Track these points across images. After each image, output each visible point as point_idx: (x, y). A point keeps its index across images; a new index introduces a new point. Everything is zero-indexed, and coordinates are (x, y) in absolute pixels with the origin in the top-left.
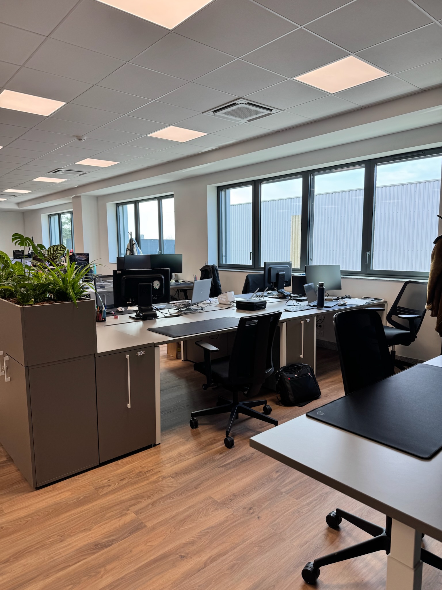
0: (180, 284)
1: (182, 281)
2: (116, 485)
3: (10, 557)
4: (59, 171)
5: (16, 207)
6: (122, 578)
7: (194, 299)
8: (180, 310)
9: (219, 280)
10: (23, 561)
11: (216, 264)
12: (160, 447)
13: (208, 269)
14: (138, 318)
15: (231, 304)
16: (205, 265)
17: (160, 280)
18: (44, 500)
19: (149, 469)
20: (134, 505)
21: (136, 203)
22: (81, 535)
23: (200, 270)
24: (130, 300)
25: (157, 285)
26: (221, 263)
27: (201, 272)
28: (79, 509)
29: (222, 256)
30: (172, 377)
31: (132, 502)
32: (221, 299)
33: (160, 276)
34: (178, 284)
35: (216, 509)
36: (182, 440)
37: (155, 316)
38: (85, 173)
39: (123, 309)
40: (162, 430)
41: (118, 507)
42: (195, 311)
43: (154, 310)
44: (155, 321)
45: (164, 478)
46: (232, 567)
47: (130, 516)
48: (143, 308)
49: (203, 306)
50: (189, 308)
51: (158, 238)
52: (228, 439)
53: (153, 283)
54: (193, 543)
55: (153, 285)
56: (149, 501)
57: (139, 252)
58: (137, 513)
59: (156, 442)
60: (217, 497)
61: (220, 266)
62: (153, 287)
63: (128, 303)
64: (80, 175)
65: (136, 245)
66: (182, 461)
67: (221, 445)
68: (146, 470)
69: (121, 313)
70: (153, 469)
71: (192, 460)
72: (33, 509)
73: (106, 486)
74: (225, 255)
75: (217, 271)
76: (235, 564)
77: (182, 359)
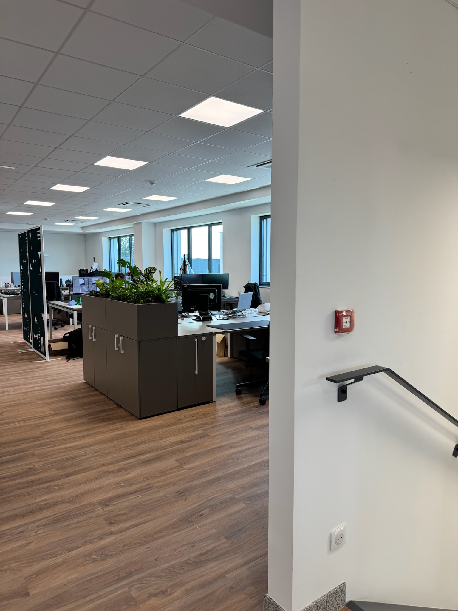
0: (226, 298)
1: (228, 297)
2: (190, 419)
3: (135, 444)
4: (128, 203)
5: (80, 231)
6: (199, 453)
7: (239, 308)
8: (228, 315)
9: (259, 295)
10: (142, 446)
11: (258, 282)
12: (216, 403)
13: (250, 286)
14: (198, 319)
15: (268, 312)
16: (248, 283)
17: (214, 292)
18: (147, 424)
19: (210, 413)
20: (202, 427)
21: (189, 229)
22: (173, 438)
23: (244, 287)
24: (193, 306)
25: (212, 296)
26: (262, 281)
27: (244, 288)
28: (169, 428)
29: (263, 276)
30: (221, 367)
31: (200, 426)
32: (260, 309)
33: (215, 289)
34: (225, 298)
35: (252, 430)
36: (230, 400)
37: (211, 319)
38: (149, 205)
39: (187, 314)
40: (217, 395)
41: (192, 428)
42: (239, 317)
43: (210, 314)
44: (211, 322)
45: (220, 417)
46: (260, 452)
47: (200, 431)
48: (202, 312)
49: (246, 313)
50: (236, 314)
51: (207, 258)
52: (262, 399)
53: (209, 295)
54: (238, 442)
55: (209, 296)
56: (211, 426)
57: (191, 271)
58: (204, 430)
59: (213, 400)
60: (253, 426)
61: (261, 284)
62: (209, 297)
63: (191, 308)
64: (144, 207)
65: (189, 266)
66: (230, 410)
67: (257, 403)
68: (207, 413)
69: (185, 317)
70: (212, 413)
71: (237, 410)
72: (140, 427)
73: (183, 419)
74: (265, 274)
75: (258, 288)
76: (262, 451)
77: (229, 356)
